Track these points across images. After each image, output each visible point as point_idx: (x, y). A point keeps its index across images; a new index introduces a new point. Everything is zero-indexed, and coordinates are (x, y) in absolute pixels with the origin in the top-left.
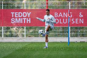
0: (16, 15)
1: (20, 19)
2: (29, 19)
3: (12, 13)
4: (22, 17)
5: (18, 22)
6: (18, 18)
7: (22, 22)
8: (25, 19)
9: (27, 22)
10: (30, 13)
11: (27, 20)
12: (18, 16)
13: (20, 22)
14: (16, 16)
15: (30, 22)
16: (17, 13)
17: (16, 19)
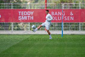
0: (22, 13)
1: (25, 17)
2: (32, 17)
3: (19, 12)
4: (27, 15)
5: (24, 19)
6: (24, 16)
7: (27, 19)
8: (29, 17)
9: (31, 19)
10: (33, 12)
11: (31, 18)
12: (24, 14)
13: (25, 19)
14: (22, 15)
15: (33, 19)
16: (23, 12)
17: (23, 17)
